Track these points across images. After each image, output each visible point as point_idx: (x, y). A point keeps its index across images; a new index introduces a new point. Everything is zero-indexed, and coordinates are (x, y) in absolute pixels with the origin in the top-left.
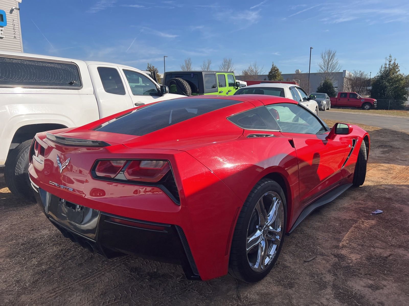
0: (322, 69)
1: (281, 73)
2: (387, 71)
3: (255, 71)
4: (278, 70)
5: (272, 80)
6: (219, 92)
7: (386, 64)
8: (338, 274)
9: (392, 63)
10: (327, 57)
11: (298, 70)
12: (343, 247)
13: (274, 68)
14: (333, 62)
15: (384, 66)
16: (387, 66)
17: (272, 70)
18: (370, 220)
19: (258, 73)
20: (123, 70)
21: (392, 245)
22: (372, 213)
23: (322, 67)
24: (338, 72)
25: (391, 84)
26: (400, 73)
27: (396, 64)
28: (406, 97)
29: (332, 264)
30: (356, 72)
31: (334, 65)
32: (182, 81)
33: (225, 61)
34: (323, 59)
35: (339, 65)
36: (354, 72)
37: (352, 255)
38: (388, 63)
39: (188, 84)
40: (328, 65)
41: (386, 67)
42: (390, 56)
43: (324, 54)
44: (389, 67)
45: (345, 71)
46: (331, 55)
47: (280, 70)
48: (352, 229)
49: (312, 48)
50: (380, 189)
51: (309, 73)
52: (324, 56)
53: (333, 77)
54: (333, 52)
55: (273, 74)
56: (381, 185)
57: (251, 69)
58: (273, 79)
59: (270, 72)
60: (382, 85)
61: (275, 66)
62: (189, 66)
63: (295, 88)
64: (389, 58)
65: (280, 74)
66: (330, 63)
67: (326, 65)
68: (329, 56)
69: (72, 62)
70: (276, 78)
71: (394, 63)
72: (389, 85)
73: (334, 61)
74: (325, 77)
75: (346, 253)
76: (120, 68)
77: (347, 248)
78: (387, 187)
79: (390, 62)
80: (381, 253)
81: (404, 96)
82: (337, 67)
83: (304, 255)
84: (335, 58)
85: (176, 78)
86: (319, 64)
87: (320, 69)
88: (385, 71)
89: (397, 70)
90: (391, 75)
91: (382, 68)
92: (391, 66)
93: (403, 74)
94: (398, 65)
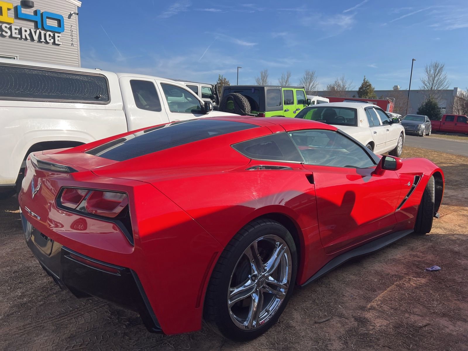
0: (426, 85)
1: (374, 89)
3: (342, 86)
4: (370, 85)
5: (363, 97)
6: (284, 110)
8: (349, 342)
10: (433, 70)
11: (397, 86)
12: (370, 309)
13: (366, 83)
14: (440, 77)
17: (362, 85)
18: (420, 278)
19: (346, 88)
20: (161, 84)
21: (434, 313)
22: (427, 270)
23: (426, 82)
24: (445, 89)
29: (347, 329)
31: (441, 81)
32: (240, 97)
33: (307, 74)
34: (428, 74)
35: (448, 82)
37: (378, 320)
39: (247, 100)
40: (433, 81)
43: (429, 68)
45: (456, 89)
46: (438, 69)
47: (373, 86)
48: (392, 287)
49: (414, 60)
50: (450, 240)
51: (409, 90)
52: (428, 70)
53: (439, 95)
54: (441, 66)
55: (364, 91)
56: (453, 235)
57: (338, 84)
58: (364, 95)
59: (360, 87)
61: (367, 81)
62: (265, 79)
63: (374, 109)
65: (373, 91)
66: (436, 79)
67: (431, 81)
68: (435, 70)
69: (101, 73)
70: (367, 95)
73: (442, 77)
74: (429, 95)
75: (371, 317)
76: (157, 82)
77: (375, 311)
78: (460, 237)
80: (415, 322)
82: (445, 83)
83: (317, 314)
84: (443, 73)
85: (235, 94)
86: (422, 80)
87: (424, 85)
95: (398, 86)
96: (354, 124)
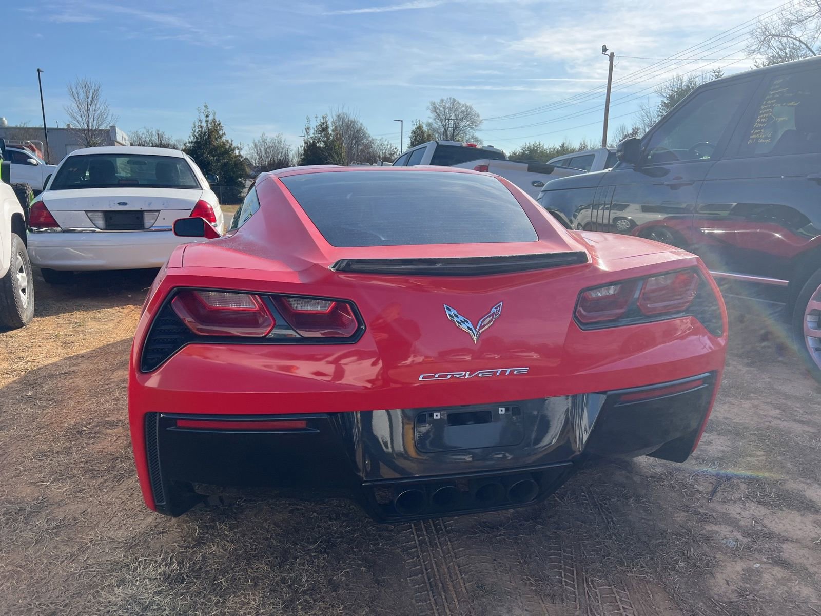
0: (75, 118)
2: (205, 133)
7: (200, 120)
9: (210, 118)
10: (82, 93)
14: (98, 106)
15: (197, 124)
16: (204, 124)
23: (75, 115)
25: (216, 159)
26: (227, 139)
27: (218, 123)
28: (244, 182)
30: (150, 131)
31: (101, 114)
34: (75, 99)
36: (145, 132)
38: (204, 119)
40: (88, 114)
41: (201, 127)
42: (206, 106)
44: (207, 126)
46: (90, 92)
49: (41, 72)
51: (44, 127)
52: (74, 90)
54: (95, 87)
60: (202, 160)
64: (204, 109)
66: (91, 109)
68: (87, 93)
71: (214, 120)
72: (214, 159)
73: (101, 106)
79: (207, 116)
81: (240, 179)
82: (109, 118)
84: (101, 100)
86: (66, 109)
87: (71, 119)
88: (201, 133)
89: (221, 133)
90: (212, 141)
91: (195, 127)
92: (209, 125)
93: (232, 141)
94: (222, 124)
95: (4, 119)
96: (195, 185)
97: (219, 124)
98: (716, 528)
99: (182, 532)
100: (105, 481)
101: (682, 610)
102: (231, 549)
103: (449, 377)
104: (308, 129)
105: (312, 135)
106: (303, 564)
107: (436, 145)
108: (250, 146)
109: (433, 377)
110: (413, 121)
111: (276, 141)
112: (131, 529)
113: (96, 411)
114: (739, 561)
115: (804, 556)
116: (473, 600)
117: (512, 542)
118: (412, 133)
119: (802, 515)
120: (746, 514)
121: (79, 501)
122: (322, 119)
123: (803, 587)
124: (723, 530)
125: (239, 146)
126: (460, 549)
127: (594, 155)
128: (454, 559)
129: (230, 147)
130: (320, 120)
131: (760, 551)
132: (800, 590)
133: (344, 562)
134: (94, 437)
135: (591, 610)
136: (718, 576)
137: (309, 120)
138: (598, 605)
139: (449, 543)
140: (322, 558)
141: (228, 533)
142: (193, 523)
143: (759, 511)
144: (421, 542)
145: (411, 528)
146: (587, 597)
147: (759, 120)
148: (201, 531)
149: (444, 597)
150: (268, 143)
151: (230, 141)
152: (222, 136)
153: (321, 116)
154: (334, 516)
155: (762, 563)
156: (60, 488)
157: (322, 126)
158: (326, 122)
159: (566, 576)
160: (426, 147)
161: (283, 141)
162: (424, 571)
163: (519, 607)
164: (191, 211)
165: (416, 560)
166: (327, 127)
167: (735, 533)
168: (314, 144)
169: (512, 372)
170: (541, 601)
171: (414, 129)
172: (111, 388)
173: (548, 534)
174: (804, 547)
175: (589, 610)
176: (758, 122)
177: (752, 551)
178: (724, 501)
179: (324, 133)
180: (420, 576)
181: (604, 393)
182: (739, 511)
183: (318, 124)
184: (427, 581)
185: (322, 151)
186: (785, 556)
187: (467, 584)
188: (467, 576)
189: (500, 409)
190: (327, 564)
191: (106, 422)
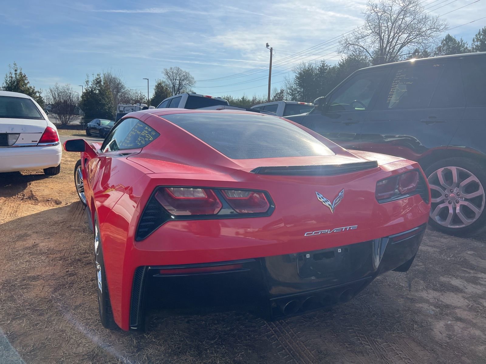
2: (14, 82)
7: (10, 73)
9: (18, 72)
15: (8, 75)
16: (14, 76)
38: (14, 72)
41: (12, 77)
42: (15, 64)
64: (14, 65)
71: (21, 74)
79: (16, 71)
88: (12, 81)
89: (26, 82)
90: (20, 87)
91: (7, 77)
92: (17, 76)
93: (34, 87)
94: (26, 76)
96: (39, 116)
97: (25, 76)
98: (421, 305)
99: (123, 343)
100: (51, 316)
101: (427, 350)
102: (162, 350)
103: (320, 233)
104: (87, 82)
105: (91, 86)
106: (212, 353)
107: (188, 95)
108: (47, 91)
109: (312, 233)
110: (156, 80)
111: (66, 88)
112: (87, 345)
113: (18, 270)
114: (440, 321)
115: (467, 315)
116: (320, 361)
117: (325, 325)
118: (155, 87)
119: (456, 294)
120: (430, 296)
121: (38, 332)
122: (97, 76)
123: (475, 331)
124: (425, 306)
125: (40, 91)
126: (299, 332)
127: (278, 105)
128: (298, 339)
129: (33, 91)
130: (95, 77)
131: (447, 315)
132: (474, 332)
133: (237, 349)
134: (26, 288)
135: (384, 357)
136: (435, 330)
137: (88, 76)
138: (386, 354)
139: (291, 330)
140: (222, 348)
141: (155, 340)
142: (128, 337)
143: (436, 294)
144: (275, 331)
145: (265, 324)
146: (379, 350)
147: (391, 90)
148: (137, 341)
149: (303, 361)
150: (60, 89)
151: (33, 87)
152: (27, 84)
153: (97, 74)
154: (216, 322)
155: (451, 321)
156: (19, 324)
157: (97, 80)
158: (100, 78)
159: (363, 341)
160: (181, 96)
161: (70, 88)
162: (284, 347)
163: (347, 361)
164: (42, 134)
165: (277, 342)
166: (100, 81)
167: (431, 307)
168: (92, 91)
169: (350, 228)
170: (356, 356)
171: (157, 84)
172: (20, 254)
173: (341, 318)
174: (465, 310)
175: (383, 357)
176: (391, 92)
177: (443, 315)
178: (417, 291)
179: (98, 85)
180: (284, 351)
181: (387, 237)
182: (427, 295)
183: (94, 79)
184: (290, 354)
185: (97, 95)
186: (459, 315)
187: (312, 352)
188: (310, 348)
189: (339, 250)
190: (227, 351)
191: (29, 277)
